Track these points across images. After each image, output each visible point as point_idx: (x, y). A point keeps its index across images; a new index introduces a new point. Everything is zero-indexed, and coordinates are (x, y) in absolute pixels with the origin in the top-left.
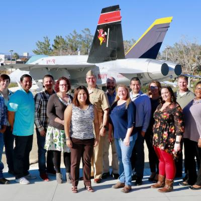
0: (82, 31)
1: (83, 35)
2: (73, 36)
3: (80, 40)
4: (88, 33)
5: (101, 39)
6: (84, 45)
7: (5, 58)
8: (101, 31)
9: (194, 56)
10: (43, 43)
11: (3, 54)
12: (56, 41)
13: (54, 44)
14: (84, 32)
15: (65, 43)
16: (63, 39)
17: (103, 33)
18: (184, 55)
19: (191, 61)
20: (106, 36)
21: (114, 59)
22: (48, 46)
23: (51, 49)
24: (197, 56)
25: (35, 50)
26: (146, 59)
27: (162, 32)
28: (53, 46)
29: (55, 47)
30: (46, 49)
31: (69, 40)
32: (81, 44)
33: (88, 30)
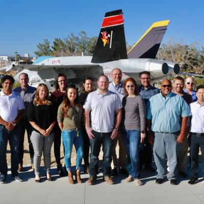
0: (79, 34)
1: (80, 37)
2: (71, 39)
3: (77, 42)
4: (84, 35)
5: (105, 41)
6: (81, 46)
7: (8, 59)
8: (105, 34)
9: (181, 56)
10: (44, 45)
11: (6, 55)
12: (55, 44)
13: (53, 46)
14: (80, 35)
15: (63, 45)
16: (61, 41)
17: (107, 35)
18: (172, 54)
19: (179, 60)
20: (109, 38)
21: (118, 60)
22: (48, 48)
23: (50, 51)
24: (183, 56)
25: (37, 51)
26: (147, 59)
27: (159, 34)
28: (52, 47)
29: (55, 49)
30: (46, 50)
31: (67, 42)
32: (78, 45)
33: (84, 32)
